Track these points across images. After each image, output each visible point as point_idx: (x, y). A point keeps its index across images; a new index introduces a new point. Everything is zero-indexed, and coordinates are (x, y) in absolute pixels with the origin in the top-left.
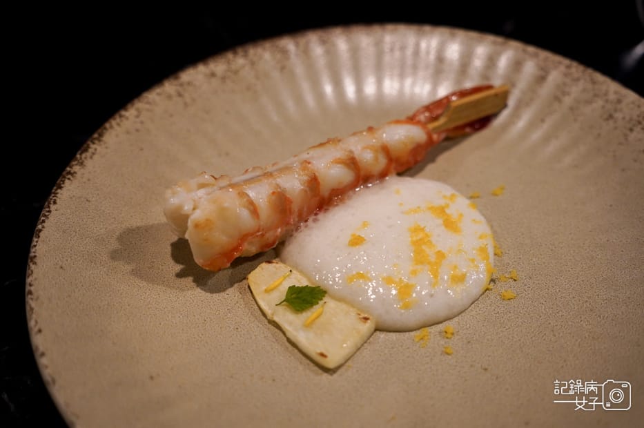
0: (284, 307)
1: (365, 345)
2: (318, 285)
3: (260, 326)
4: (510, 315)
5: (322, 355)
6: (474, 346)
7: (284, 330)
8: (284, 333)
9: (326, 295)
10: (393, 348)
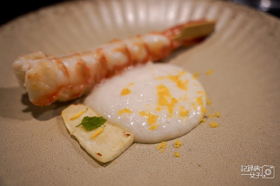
0: (80, 128)
1: (127, 150)
2: (101, 116)
3: (65, 138)
4: (215, 135)
5: (99, 154)
6: (193, 152)
7: (79, 141)
8: (79, 142)
9: (106, 122)
10: (143, 152)
